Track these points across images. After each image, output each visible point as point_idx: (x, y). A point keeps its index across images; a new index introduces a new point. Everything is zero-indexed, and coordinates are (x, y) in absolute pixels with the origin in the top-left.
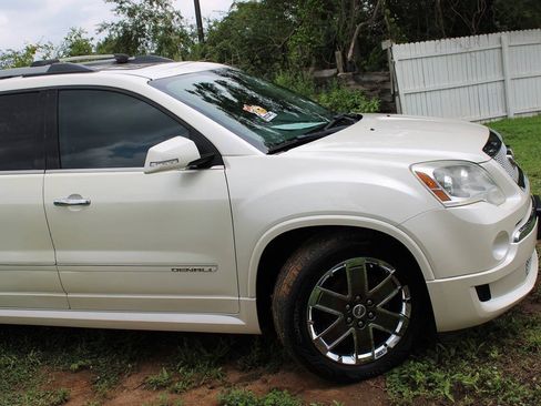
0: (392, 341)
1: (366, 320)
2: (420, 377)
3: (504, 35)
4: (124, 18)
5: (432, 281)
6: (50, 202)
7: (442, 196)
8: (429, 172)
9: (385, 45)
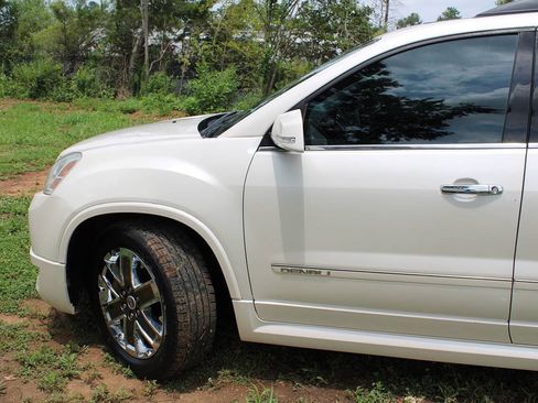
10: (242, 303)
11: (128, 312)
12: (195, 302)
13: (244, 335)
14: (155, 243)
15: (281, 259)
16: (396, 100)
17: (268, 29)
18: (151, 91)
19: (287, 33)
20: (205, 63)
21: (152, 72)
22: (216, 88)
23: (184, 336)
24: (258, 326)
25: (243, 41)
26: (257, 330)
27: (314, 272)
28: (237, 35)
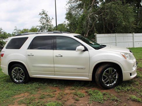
0: (115, 82)
1: (111, 78)
2: (120, 88)
3: (116, 34)
4: (41, 25)
5: (123, 72)
6: (54, 55)
7: (125, 58)
8: (123, 54)
9: (95, 34)
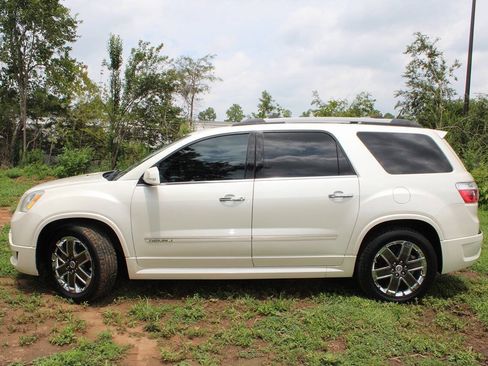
10: (131, 259)
11: (70, 270)
12: (108, 259)
13: (132, 276)
14: (87, 232)
15: (149, 235)
16: (201, 163)
17: (113, 120)
18: (30, 163)
19: (126, 124)
20: (68, 143)
21: (29, 149)
22: (78, 160)
23: (104, 275)
24: (138, 270)
25: (95, 128)
26: (138, 272)
27: (165, 240)
28: (89, 123)
